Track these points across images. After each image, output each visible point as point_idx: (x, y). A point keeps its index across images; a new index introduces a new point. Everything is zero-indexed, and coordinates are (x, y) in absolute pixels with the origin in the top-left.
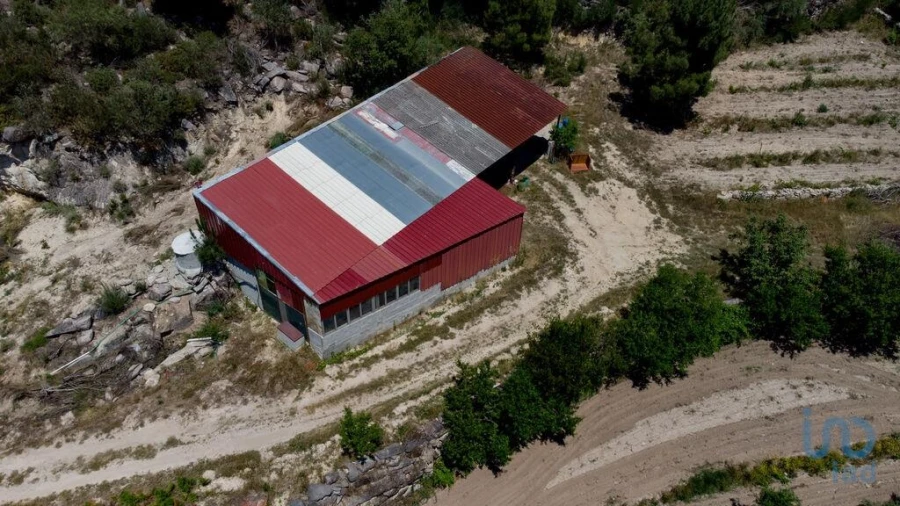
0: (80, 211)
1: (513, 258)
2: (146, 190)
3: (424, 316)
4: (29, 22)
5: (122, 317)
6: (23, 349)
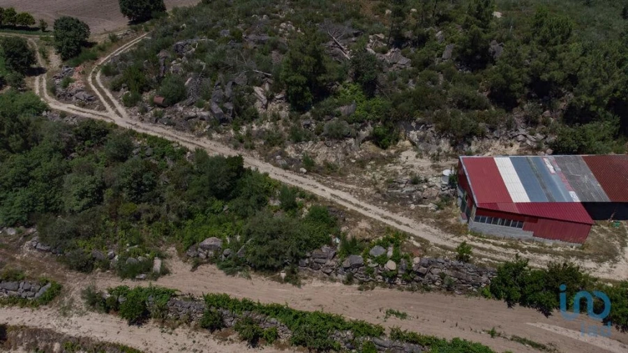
0: (423, 152)
1: (580, 245)
2: (447, 155)
3: (520, 242)
4: (444, 88)
5: (415, 186)
6: (385, 181)
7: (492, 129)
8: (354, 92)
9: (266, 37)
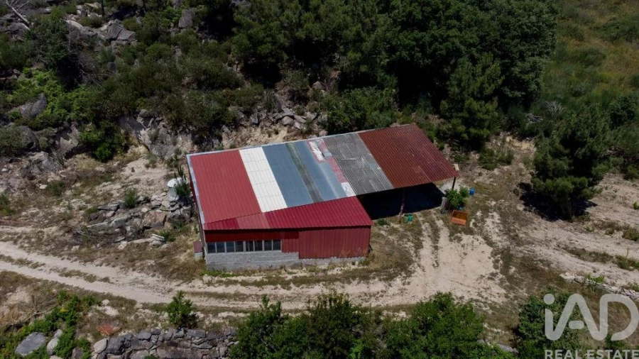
0: (158, 159)
1: (363, 258)
3: (283, 271)
5: (130, 210)
6: (87, 211)
7: (248, 113)
8: (43, 82)
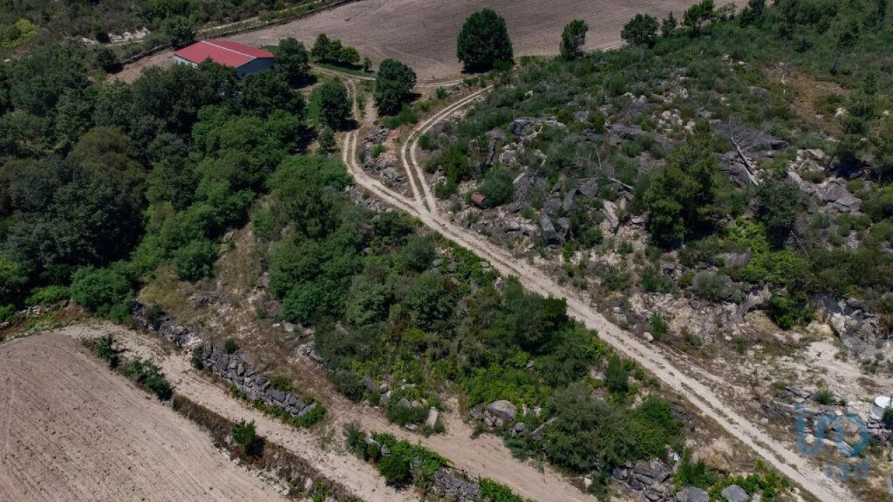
0: (849, 353)
5: (822, 406)
6: (772, 384)
8: (751, 235)
9: (637, 131)
